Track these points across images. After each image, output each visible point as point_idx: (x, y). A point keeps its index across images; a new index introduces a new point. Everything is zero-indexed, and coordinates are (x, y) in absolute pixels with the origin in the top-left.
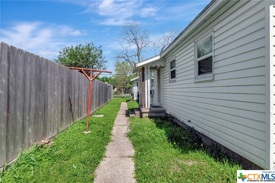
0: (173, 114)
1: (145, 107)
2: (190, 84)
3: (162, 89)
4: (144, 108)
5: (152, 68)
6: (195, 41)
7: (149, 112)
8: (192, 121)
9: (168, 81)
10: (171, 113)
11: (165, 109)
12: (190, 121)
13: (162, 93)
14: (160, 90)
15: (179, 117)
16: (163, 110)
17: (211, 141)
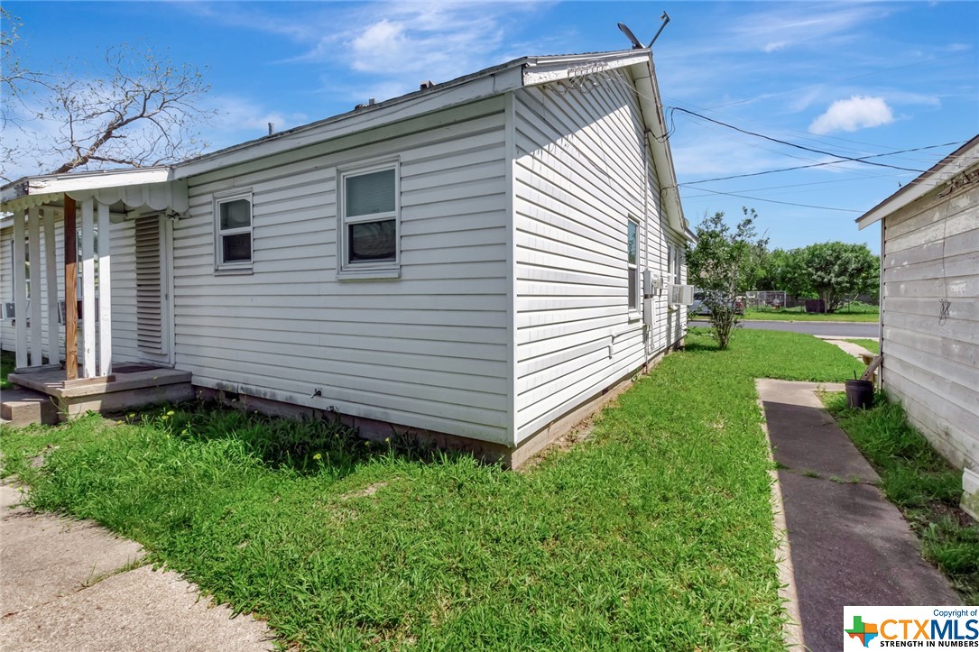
0: (236, 385)
1: (81, 375)
2: (321, 285)
3: (167, 296)
4: (73, 378)
5: (119, 211)
6: (339, 167)
7: (103, 391)
8: (325, 390)
9: (211, 270)
10: (224, 383)
11: (189, 370)
12: (319, 393)
13: (167, 310)
14: (159, 302)
15: (268, 390)
16: (177, 376)
17: (391, 430)
